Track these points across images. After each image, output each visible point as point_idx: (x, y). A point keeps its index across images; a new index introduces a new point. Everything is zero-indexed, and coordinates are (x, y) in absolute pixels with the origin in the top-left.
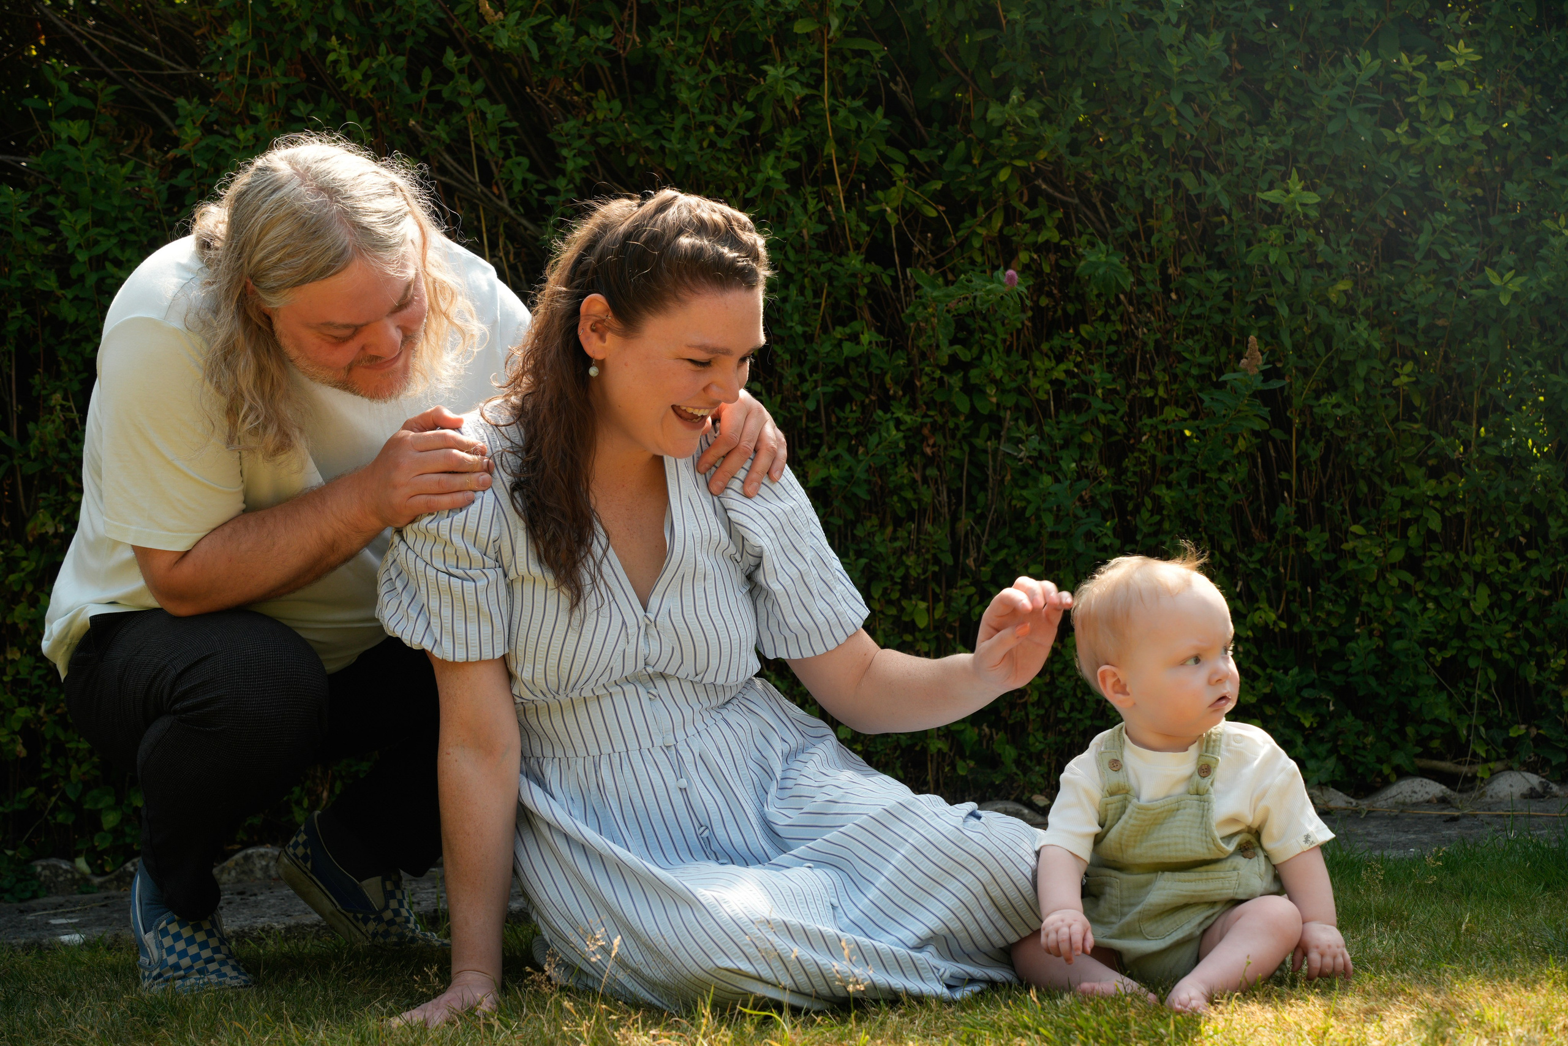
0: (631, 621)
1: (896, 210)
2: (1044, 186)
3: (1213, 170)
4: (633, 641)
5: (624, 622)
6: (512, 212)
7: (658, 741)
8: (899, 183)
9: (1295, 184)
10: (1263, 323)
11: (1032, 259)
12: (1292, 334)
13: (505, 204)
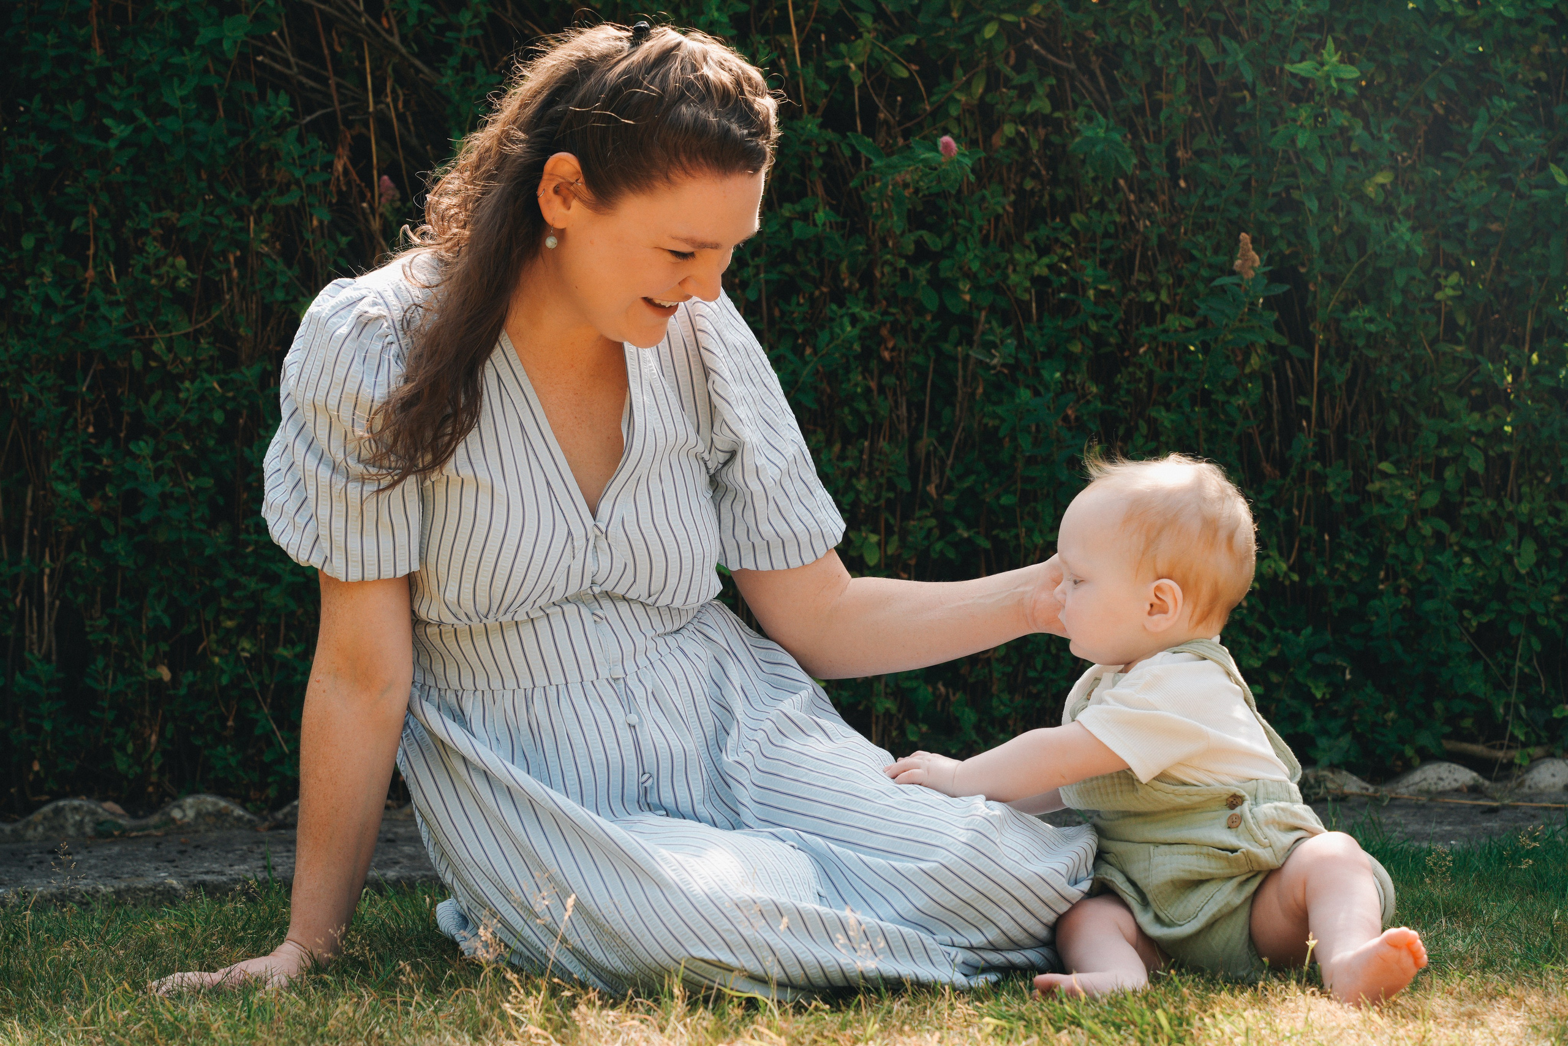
0: (578, 532)
1: (860, 67)
2: (1036, 47)
3: (1235, 36)
4: (580, 556)
5: (570, 533)
6: (404, 50)
7: (604, 673)
8: (866, 35)
9: (1331, 56)
10: (1287, 219)
11: (1018, 133)
12: (1321, 231)
13: (396, 41)
